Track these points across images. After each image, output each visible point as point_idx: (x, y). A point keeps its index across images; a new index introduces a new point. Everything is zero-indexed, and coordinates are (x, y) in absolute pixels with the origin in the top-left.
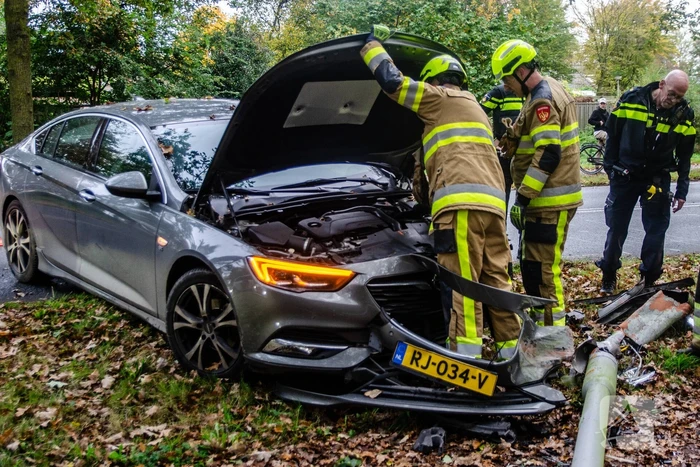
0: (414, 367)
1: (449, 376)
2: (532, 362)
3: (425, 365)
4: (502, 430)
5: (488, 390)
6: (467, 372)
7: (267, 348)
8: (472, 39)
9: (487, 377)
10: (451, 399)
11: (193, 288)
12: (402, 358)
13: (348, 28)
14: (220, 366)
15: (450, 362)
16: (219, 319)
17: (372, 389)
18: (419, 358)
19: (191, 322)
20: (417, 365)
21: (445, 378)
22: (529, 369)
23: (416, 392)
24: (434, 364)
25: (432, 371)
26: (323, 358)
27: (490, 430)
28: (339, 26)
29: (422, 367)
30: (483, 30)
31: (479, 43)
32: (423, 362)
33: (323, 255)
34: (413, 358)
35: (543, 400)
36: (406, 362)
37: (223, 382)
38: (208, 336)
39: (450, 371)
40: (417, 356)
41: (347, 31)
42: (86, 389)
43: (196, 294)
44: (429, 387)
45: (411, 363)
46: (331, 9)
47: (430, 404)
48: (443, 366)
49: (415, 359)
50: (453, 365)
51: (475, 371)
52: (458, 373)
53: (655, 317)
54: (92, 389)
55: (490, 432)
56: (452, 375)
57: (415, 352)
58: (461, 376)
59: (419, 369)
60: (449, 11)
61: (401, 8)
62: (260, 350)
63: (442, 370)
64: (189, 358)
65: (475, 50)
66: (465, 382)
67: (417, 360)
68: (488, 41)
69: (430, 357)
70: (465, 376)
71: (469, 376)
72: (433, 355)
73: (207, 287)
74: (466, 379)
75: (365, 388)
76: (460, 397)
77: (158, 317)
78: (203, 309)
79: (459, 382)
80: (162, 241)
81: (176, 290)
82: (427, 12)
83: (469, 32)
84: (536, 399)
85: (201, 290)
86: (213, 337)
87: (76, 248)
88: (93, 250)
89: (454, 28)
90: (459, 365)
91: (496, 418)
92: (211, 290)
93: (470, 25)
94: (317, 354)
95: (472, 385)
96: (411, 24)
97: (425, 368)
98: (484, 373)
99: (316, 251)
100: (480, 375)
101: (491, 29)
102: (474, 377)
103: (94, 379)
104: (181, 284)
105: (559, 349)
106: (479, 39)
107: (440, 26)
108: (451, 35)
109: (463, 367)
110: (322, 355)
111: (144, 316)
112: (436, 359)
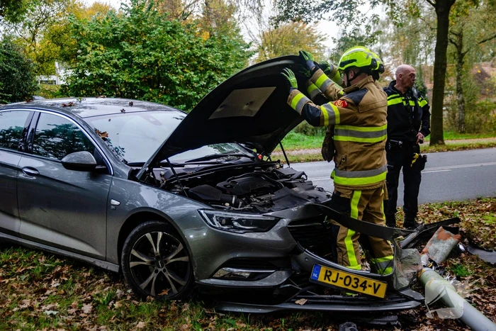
0: (327, 281)
1: (353, 286)
2: (402, 274)
3: (335, 280)
4: (393, 321)
5: (381, 293)
6: (365, 282)
7: (216, 275)
8: (194, 55)
9: (379, 285)
10: (355, 302)
11: (148, 235)
12: (318, 276)
13: (97, 45)
14: (171, 292)
15: (353, 277)
16: (171, 257)
17: (299, 298)
18: (331, 275)
19: (146, 261)
20: (329, 280)
21: (350, 288)
22: (401, 278)
23: (331, 299)
24: (341, 278)
25: (340, 284)
26: (259, 279)
27: (384, 321)
28: (90, 44)
29: (333, 281)
30: (201, 48)
31: (199, 57)
32: (333, 277)
33: (248, 207)
34: (326, 275)
35: (412, 299)
36: (321, 278)
37: (177, 302)
38: (160, 270)
39: (353, 283)
40: (328, 274)
41: (96, 47)
42: (72, 315)
43: (151, 239)
44: (339, 295)
45: (325, 279)
46: (83, 30)
47: (342, 306)
48: (348, 280)
49: (327, 276)
50: (355, 279)
51: (371, 282)
52: (359, 284)
53: (442, 245)
54: (77, 315)
55: (385, 323)
56: (355, 285)
57: (327, 271)
58: (361, 286)
59: (331, 283)
60: (174, 32)
61: (138, 30)
62: (211, 277)
63: (347, 282)
64: (143, 288)
65: (196, 63)
66: (364, 290)
67: (328, 276)
68: (205, 56)
69: (338, 274)
70: (364, 286)
71: (367, 285)
72: (340, 273)
73: (160, 234)
74: (365, 288)
75: (294, 298)
76: (362, 300)
77: (106, 261)
78: (157, 250)
79: (360, 290)
80: (115, 202)
81: (132, 238)
82: (160, 34)
83: (191, 49)
84: (408, 299)
85: (155, 237)
86: (164, 270)
87: (16, 213)
88: (37, 213)
89: (180, 46)
90: (359, 278)
91: (387, 313)
92: (163, 236)
93: (192, 44)
94: (253, 277)
95: (369, 291)
96: (148, 42)
97: (336, 282)
98: (378, 283)
99: (242, 204)
100: (374, 284)
101: (207, 47)
102: (370, 286)
103: (75, 308)
104: (136, 233)
105: (415, 264)
106: (199, 54)
107: (170, 44)
108: (178, 50)
109: (362, 280)
110: (257, 278)
111: (91, 260)
112: (343, 275)
